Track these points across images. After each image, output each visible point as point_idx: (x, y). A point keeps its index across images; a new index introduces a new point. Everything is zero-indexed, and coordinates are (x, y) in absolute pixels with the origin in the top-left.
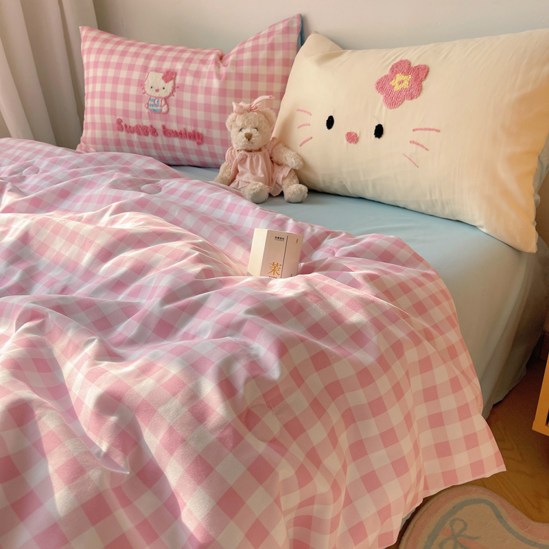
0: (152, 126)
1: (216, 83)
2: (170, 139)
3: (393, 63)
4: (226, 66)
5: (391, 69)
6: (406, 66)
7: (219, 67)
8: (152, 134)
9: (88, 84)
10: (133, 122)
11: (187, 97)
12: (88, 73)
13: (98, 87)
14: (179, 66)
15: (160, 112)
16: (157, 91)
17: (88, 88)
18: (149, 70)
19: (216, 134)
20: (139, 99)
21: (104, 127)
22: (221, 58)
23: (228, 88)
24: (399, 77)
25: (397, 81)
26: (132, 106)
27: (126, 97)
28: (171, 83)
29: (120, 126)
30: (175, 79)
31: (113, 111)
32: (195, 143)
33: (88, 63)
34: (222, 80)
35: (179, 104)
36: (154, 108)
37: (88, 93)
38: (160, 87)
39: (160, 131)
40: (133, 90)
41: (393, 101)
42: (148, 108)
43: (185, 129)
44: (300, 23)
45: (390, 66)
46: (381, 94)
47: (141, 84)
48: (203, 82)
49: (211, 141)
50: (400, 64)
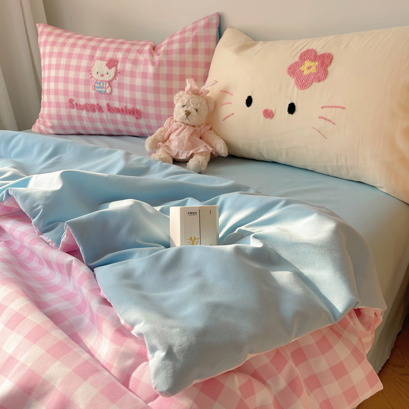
0: (98, 105)
1: (151, 69)
2: (113, 114)
3: (301, 52)
4: (159, 55)
5: (300, 57)
6: (313, 55)
7: (153, 56)
8: (98, 111)
9: (44, 70)
10: (82, 101)
11: (127, 80)
12: (44, 61)
13: (53, 73)
14: (120, 56)
15: (105, 93)
16: (102, 75)
17: (45, 74)
18: (95, 58)
19: (151, 110)
20: (87, 82)
21: (58, 105)
22: (154, 48)
23: (161, 72)
24: (308, 63)
25: (306, 67)
26: (82, 88)
27: (76, 81)
28: (113, 69)
29: (71, 104)
30: (116, 66)
31: (66, 92)
32: (134, 118)
33: (44, 53)
34: (156, 66)
35: (121, 86)
36: (100, 89)
37: (44, 78)
38: (105, 73)
39: (105, 108)
40: (82, 75)
41: (304, 83)
42: (94, 89)
43: (125, 107)
44: (218, 19)
45: (299, 55)
46: (293, 77)
47: (89, 70)
48: (140, 69)
49: (147, 116)
50: (308, 53)
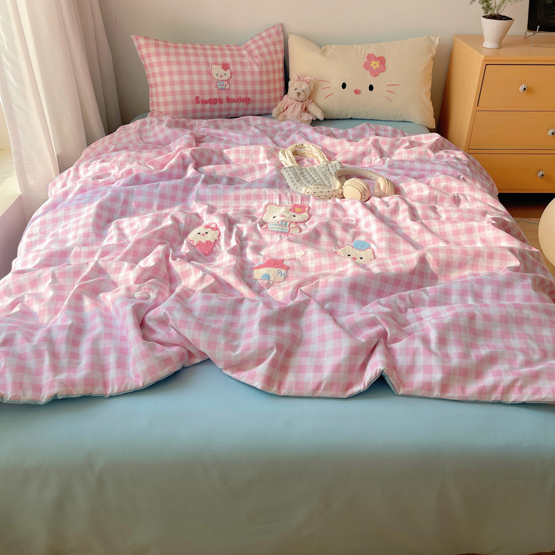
0: (219, 98)
1: (256, 68)
2: (230, 104)
3: (366, 55)
5: (367, 58)
6: (374, 57)
8: (219, 103)
10: (207, 97)
11: (240, 78)
14: (229, 60)
15: (225, 89)
16: (221, 76)
18: (210, 64)
19: (258, 97)
20: (210, 83)
21: (185, 103)
23: (262, 70)
25: (373, 64)
26: (206, 88)
27: (201, 83)
28: (229, 70)
29: (197, 100)
30: (229, 68)
31: (192, 92)
32: (245, 104)
35: (236, 83)
36: (221, 87)
38: (223, 74)
39: (225, 101)
40: (205, 78)
42: (216, 87)
43: (240, 97)
44: (282, 28)
45: (365, 57)
46: (368, 71)
47: (209, 73)
48: (248, 68)
49: (254, 101)
50: (370, 56)
